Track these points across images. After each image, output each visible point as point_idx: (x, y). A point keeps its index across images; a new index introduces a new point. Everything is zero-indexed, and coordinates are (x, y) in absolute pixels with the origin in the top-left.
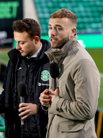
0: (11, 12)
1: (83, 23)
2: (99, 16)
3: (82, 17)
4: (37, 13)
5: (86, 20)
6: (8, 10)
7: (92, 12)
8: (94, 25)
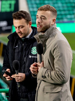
0: (10, 7)
1: (61, 15)
2: (73, 10)
3: (60, 11)
4: (29, 8)
5: (63, 13)
6: (8, 6)
7: (68, 7)
8: (69, 16)
